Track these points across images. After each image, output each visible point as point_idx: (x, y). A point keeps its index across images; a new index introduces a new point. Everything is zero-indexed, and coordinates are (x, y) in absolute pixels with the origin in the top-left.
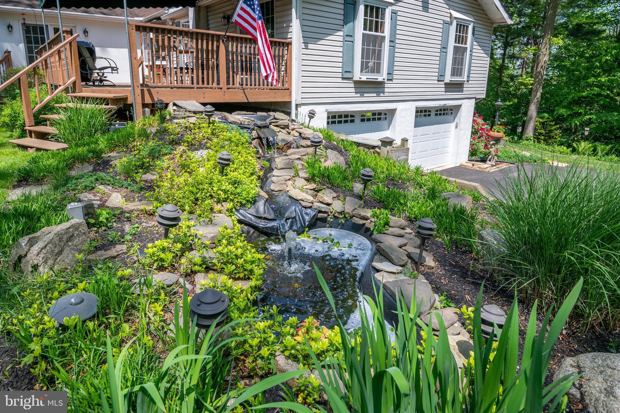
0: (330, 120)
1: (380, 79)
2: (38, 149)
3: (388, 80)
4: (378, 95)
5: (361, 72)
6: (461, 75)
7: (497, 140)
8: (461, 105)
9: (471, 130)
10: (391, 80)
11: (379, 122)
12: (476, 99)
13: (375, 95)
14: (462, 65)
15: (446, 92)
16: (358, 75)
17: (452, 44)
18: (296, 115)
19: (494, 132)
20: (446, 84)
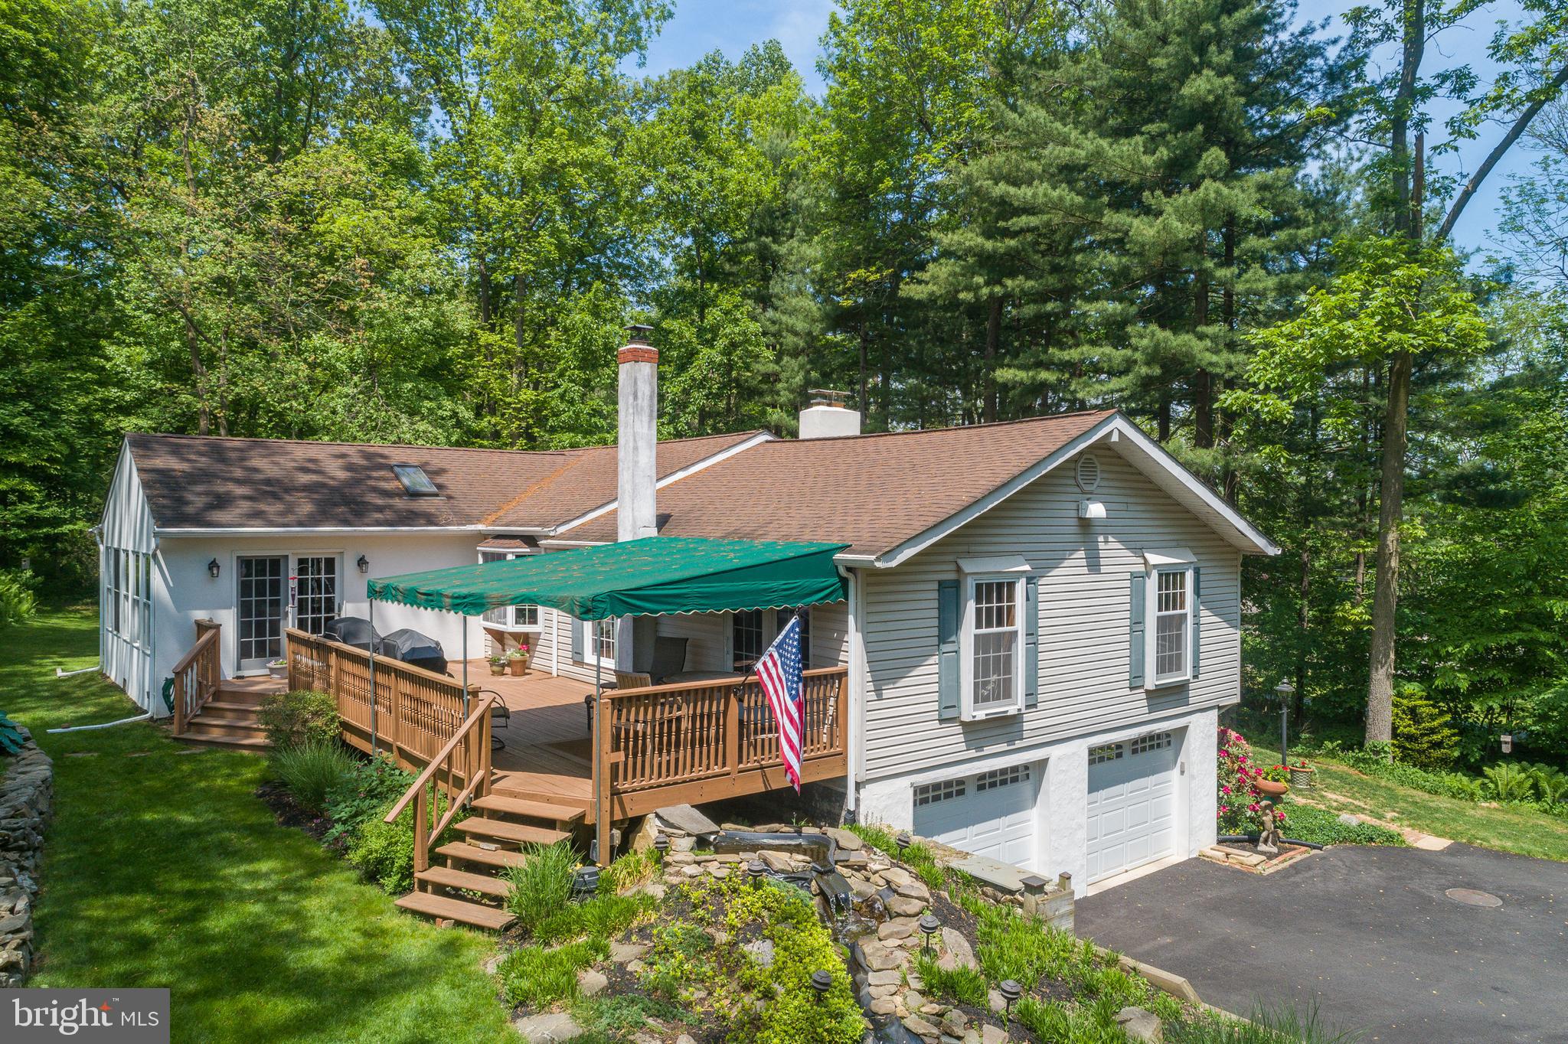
0: (919, 797)
1: (1012, 710)
2: (459, 923)
3: (1027, 707)
4: (1011, 740)
5: (976, 701)
6: (1179, 668)
8: (1186, 728)
9: (1215, 771)
10: (1035, 706)
11: (1015, 785)
12: (1219, 708)
13: (1003, 740)
14: (1179, 647)
15: (1150, 706)
16: (971, 711)
17: (1152, 613)
18: (857, 800)
20: (1147, 692)
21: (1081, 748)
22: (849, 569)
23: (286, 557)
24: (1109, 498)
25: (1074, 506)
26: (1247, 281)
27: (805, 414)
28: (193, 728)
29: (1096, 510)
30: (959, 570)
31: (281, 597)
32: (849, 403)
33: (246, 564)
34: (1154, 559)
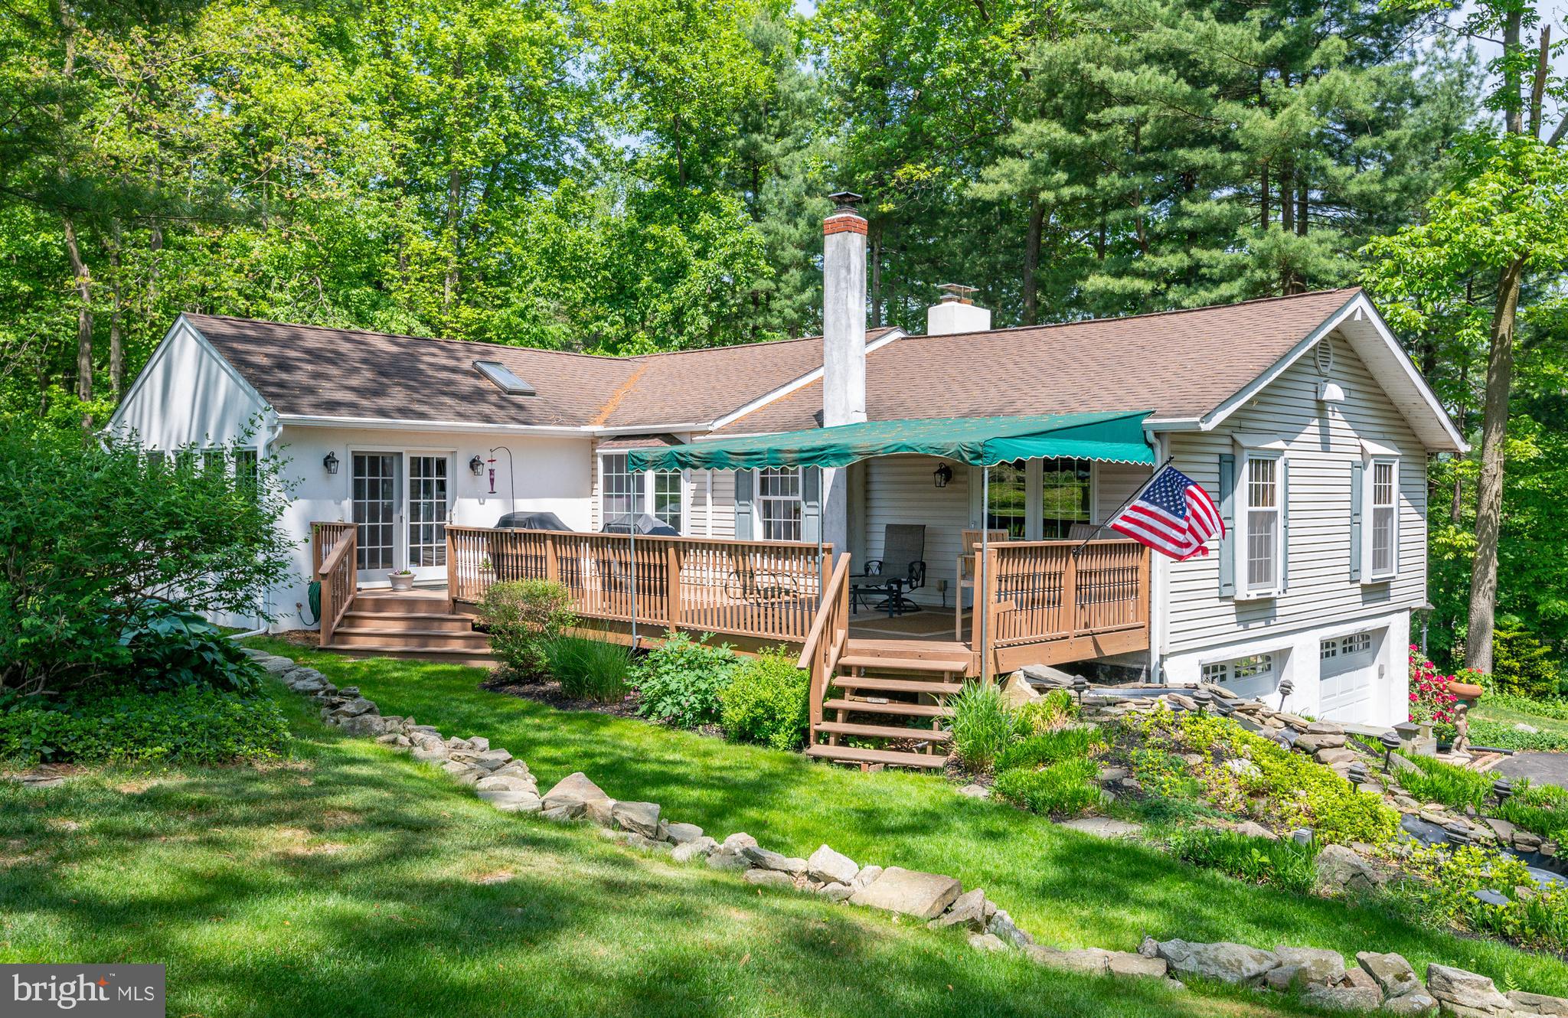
0: (1203, 676)
1: (1272, 593)
3: (1283, 591)
4: (1268, 625)
5: (1248, 583)
6: (1386, 567)
7: (1471, 701)
8: (1386, 628)
9: (1407, 676)
10: (1287, 591)
12: (1411, 609)
13: (1263, 624)
15: (1364, 602)
16: (1245, 591)
17: (1369, 506)
19: (1459, 681)
20: (1363, 587)
21: (1314, 639)
22: (1157, 435)
23: (400, 454)
24: (1347, 385)
25: (1312, 388)
26: (1360, 183)
27: (933, 312)
28: (337, 638)
29: (1334, 392)
30: (1234, 443)
31: (395, 501)
32: (978, 300)
33: (358, 460)
34: (1373, 448)
